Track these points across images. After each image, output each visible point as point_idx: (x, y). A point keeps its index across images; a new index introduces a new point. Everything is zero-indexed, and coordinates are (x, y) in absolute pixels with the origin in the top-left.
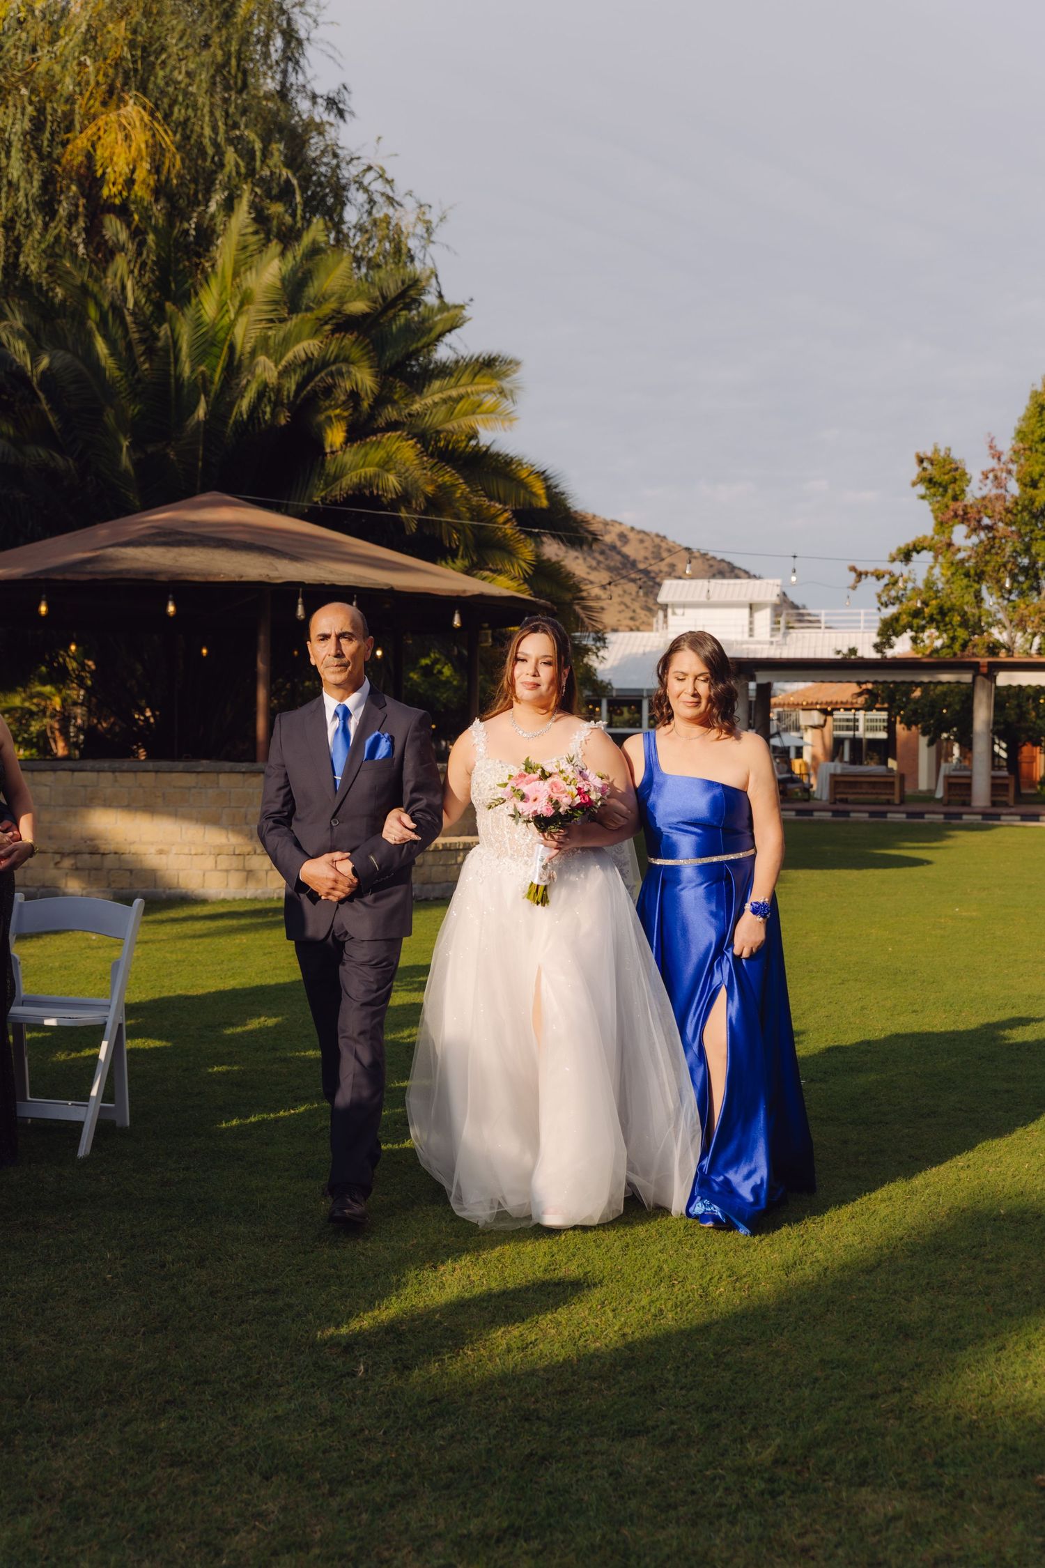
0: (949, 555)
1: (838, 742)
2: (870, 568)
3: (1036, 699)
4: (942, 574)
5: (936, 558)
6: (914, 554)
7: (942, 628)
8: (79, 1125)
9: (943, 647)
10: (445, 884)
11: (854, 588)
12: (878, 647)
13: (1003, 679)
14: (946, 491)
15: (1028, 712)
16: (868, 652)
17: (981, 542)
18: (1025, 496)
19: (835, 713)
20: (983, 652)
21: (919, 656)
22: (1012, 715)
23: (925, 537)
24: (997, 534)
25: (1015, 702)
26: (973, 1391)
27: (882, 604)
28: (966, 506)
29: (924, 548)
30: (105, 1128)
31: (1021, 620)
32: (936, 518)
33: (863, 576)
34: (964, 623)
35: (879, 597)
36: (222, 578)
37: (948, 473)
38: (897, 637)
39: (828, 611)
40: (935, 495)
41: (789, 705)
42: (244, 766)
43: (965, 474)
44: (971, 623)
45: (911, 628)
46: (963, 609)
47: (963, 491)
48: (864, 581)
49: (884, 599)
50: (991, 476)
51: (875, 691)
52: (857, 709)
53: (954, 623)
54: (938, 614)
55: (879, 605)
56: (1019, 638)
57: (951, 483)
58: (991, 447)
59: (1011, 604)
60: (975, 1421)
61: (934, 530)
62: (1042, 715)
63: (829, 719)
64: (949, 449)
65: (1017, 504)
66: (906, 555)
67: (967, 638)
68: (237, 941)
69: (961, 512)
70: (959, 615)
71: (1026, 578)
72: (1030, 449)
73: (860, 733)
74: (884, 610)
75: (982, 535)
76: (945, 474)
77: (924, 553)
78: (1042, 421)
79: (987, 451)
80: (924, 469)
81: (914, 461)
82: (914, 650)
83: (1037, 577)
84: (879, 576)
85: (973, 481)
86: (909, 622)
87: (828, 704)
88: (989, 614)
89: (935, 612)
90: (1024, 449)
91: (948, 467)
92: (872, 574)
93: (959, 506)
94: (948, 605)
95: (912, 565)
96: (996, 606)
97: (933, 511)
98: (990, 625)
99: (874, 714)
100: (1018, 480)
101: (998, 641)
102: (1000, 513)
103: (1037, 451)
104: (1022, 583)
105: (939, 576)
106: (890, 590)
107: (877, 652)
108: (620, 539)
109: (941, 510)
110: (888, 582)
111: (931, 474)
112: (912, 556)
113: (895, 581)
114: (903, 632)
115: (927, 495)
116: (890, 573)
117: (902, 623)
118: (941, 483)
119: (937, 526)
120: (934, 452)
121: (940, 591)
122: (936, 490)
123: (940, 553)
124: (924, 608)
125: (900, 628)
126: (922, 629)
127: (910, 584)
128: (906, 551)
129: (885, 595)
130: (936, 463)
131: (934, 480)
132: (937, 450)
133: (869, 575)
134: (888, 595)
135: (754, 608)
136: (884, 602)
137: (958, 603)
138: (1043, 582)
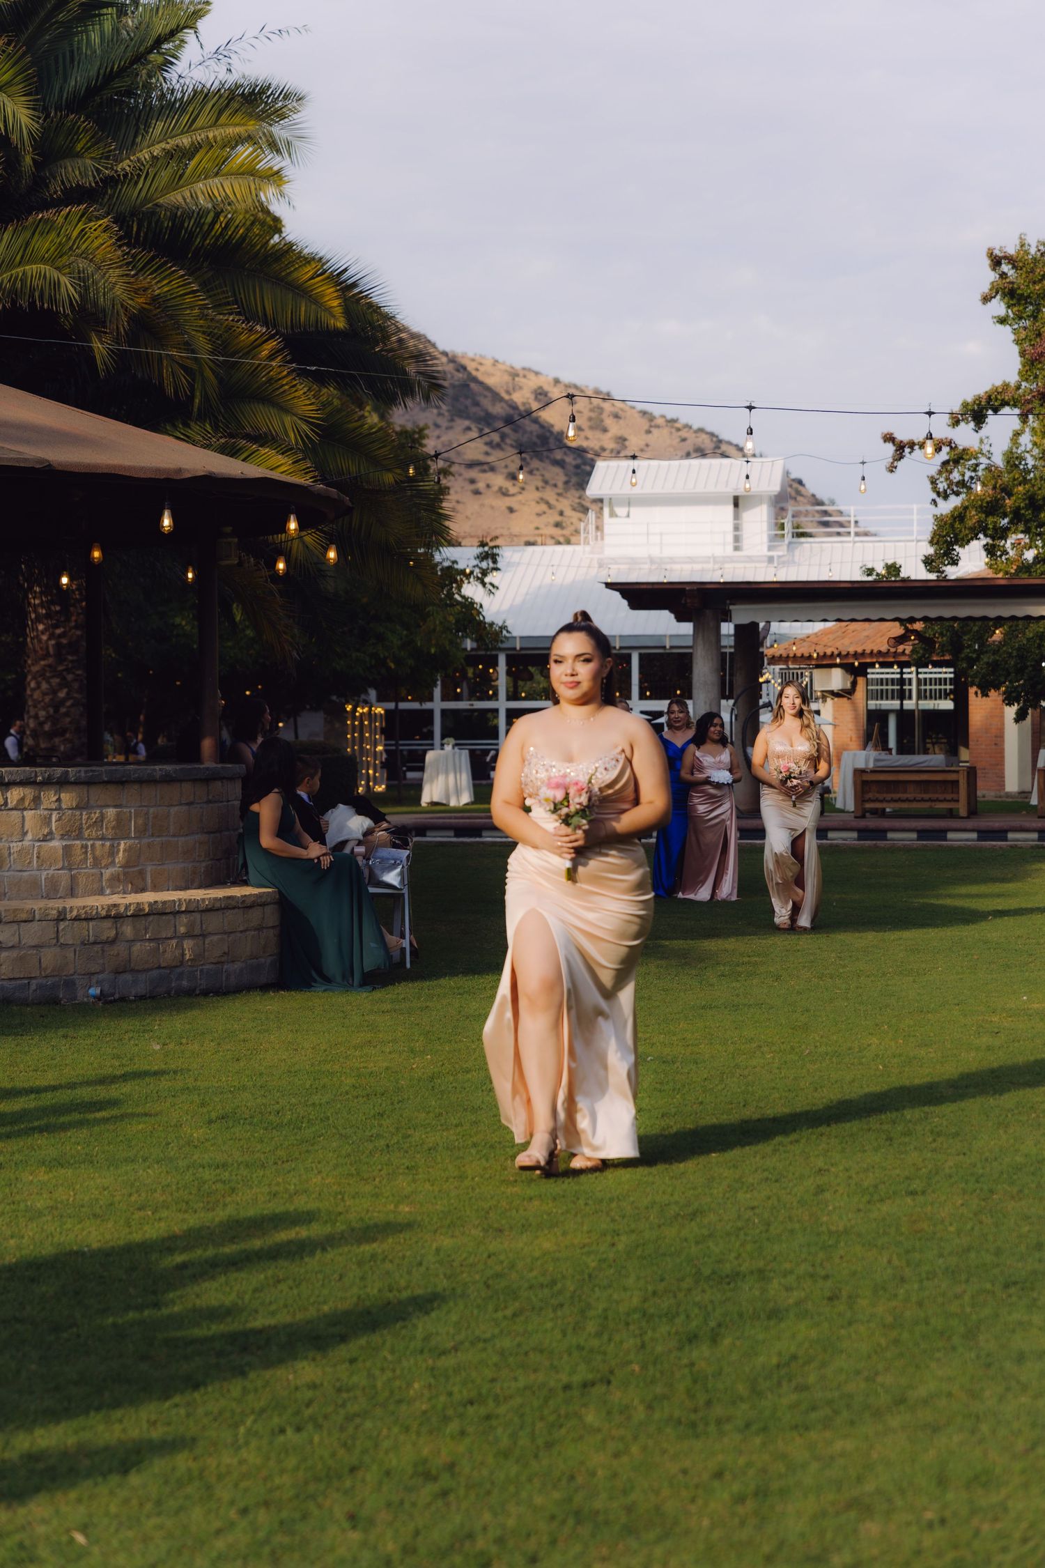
1: (876, 719)
2: (919, 436)
4: (1035, 444)
5: (1024, 417)
6: (989, 413)
7: (1033, 530)
9: (1037, 561)
10: (155, 973)
11: (892, 469)
12: (928, 562)
14: (1036, 311)
16: (915, 571)
19: (869, 670)
21: (1000, 575)
23: (1006, 386)
27: (938, 494)
29: (1005, 403)
32: (1022, 354)
33: (907, 450)
35: (933, 482)
38: (962, 546)
39: (863, 507)
40: (1021, 318)
41: (795, 658)
45: (984, 530)
48: (908, 456)
49: (942, 486)
51: (929, 634)
52: (902, 665)
54: (1027, 508)
55: (934, 496)
61: (1020, 373)
63: (861, 681)
66: (977, 413)
73: (909, 704)
74: (940, 501)
76: (1034, 283)
77: (1006, 410)
80: (1003, 275)
81: (987, 262)
82: (990, 566)
84: (932, 448)
86: (980, 522)
87: (856, 655)
89: (1022, 505)
92: (923, 446)
95: (985, 430)
97: (1017, 342)
99: (930, 672)
105: (1030, 446)
106: (951, 472)
107: (930, 571)
108: (536, 399)
109: (1031, 340)
110: (947, 458)
111: (1013, 283)
112: (985, 416)
113: (959, 457)
114: (972, 539)
115: (1008, 316)
116: (950, 443)
117: (970, 523)
118: (1029, 297)
119: (1024, 366)
120: (1018, 247)
121: (1029, 472)
122: (1021, 308)
123: (1030, 411)
124: (1004, 500)
125: (967, 532)
126: (1002, 533)
127: (983, 460)
128: (976, 407)
129: (942, 479)
130: (1021, 264)
131: (1019, 292)
132: (1022, 246)
133: (916, 447)
134: (947, 479)
135: (741, 502)
136: (941, 490)
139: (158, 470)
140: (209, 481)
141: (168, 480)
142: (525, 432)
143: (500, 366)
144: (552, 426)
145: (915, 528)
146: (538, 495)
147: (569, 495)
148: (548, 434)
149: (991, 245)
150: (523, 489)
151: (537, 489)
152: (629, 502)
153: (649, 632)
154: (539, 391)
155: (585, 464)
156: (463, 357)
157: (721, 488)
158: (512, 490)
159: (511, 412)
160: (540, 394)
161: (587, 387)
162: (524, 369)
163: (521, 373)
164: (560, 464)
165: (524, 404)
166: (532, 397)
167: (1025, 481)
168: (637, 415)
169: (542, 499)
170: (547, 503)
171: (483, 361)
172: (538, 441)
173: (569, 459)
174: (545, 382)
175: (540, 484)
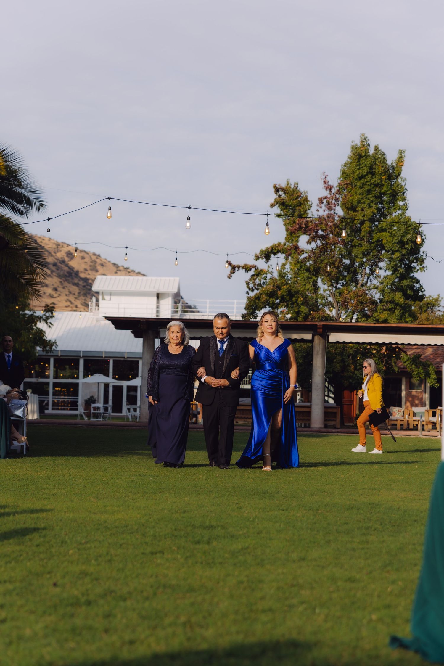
0: (296, 255)
2: (242, 264)
4: (291, 269)
5: (287, 259)
6: (272, 255)
9: (291, 319)
11: (230, 277)
12: (244, 317)
13: (334, 337)
14: (294, 211)
15: (349, 365)
17: (318, 246)
18: (347, 217)
22: (338, 367)
23: (280, 244)
24: (328, 242)
25: (341, 358)
27: (249, 289)
28: (307, 221)
29: (279, 251)
31: (345, 302)
32: (287, 230)
33: (237, 269)
34: (306, 302)
35: (247, 283)
37: (296, 199)
38: (259, 310)
40: (286, 215)
43: (306, 200)
44: (311, 303)
45: (269, 304)
46: (306, 293)
47: (305, 212)
48: (237, 272)
49: (251, 285)
50: (325, 201)
53: (298, 303)
54: (287, 295)
55: (248, 290)
56: (343, 315)
57: (298, 206)
58: (325, 182)
59: (337, 291)
61: (285, 238)
62: (358, 368)
64: (297, 184)
65: (341, 221)
66: (267, 255)
69: (304, 226)
70: (302, 297)
71: (348, 273)
74: (250, 292)
75: (319, 242)
76: (293, 200)
77: (279, 255)
78: (360, 165)
79: (322, 185)
80: (280, 196)
81: (273, 190)
83: (355, 273)
84: (247, 269)
85: (312, 206)
86: (267, 300)
88: (323, 297)
89: (285, 294)
90: (347, 184)
91: (296, 196)
92: (243, 268)
93: (303, 222)
94: (294, 289)
95: (270, 262)
96: (328, 292)
97: (285, 225)
98: (324, 305)
100: (342, 206)
101: (329, 315)
102: (330, 228)
103: (356, 186)
104: (346, 276)
105: (289, 270)
106: (255, 280)
108: (67, 256)
109: (291, 224)
110: (253, 273)
111: (284, 199)
112: (270, 257)
113: (259, 273)
114: (263, 308)
115: (281, 214)
116: (255, 267)
117: (262, 300)
118: (290, 206)
119: (287, 235)
120: (286, 185)
121: (289, 280)
122: (287, 210)
123: (289, 255)
124: (277, 291)
125: (261, 304)
126: (276, 306)
127: (269, 276)
128: (266, 252)
129: (251, 283)
130: (287, 192)
131: (287, 203)
132: (288, 184)
133: (241, 268)
134: (253, 282)
135: (160, 296)
136: (251, 287)
137: (302, 289)
138: (360, 276)
142: (62, 270)
143: (52, 241)
144: (74, 268)
145: (235, 311)
146: (66, 298)
147: (80, 298)
148: (72, 271)
149: (275, 183)
150: (60, 295)
151: (66, 295)
152: (111, 294)
153: (118, 350)
154: (69, 253)
155: (88, 285)
156: (36, 236)
157: (152, 289)
158: (55, 295)
159: (56, 261)
160: (69, 254)
161: (90, 252)
162: (62, 243)
163: (61, 244)
164: (77, 285)
165: (62, 258)
166: (66, 255)
167: (287, 284)
168: (111, 265)
169: (68, 300)
170: (70, 302)
171: (44, 238)
172: (67, 275)
173: (81, 283)
174: (72, 249)
175: (68, 293)
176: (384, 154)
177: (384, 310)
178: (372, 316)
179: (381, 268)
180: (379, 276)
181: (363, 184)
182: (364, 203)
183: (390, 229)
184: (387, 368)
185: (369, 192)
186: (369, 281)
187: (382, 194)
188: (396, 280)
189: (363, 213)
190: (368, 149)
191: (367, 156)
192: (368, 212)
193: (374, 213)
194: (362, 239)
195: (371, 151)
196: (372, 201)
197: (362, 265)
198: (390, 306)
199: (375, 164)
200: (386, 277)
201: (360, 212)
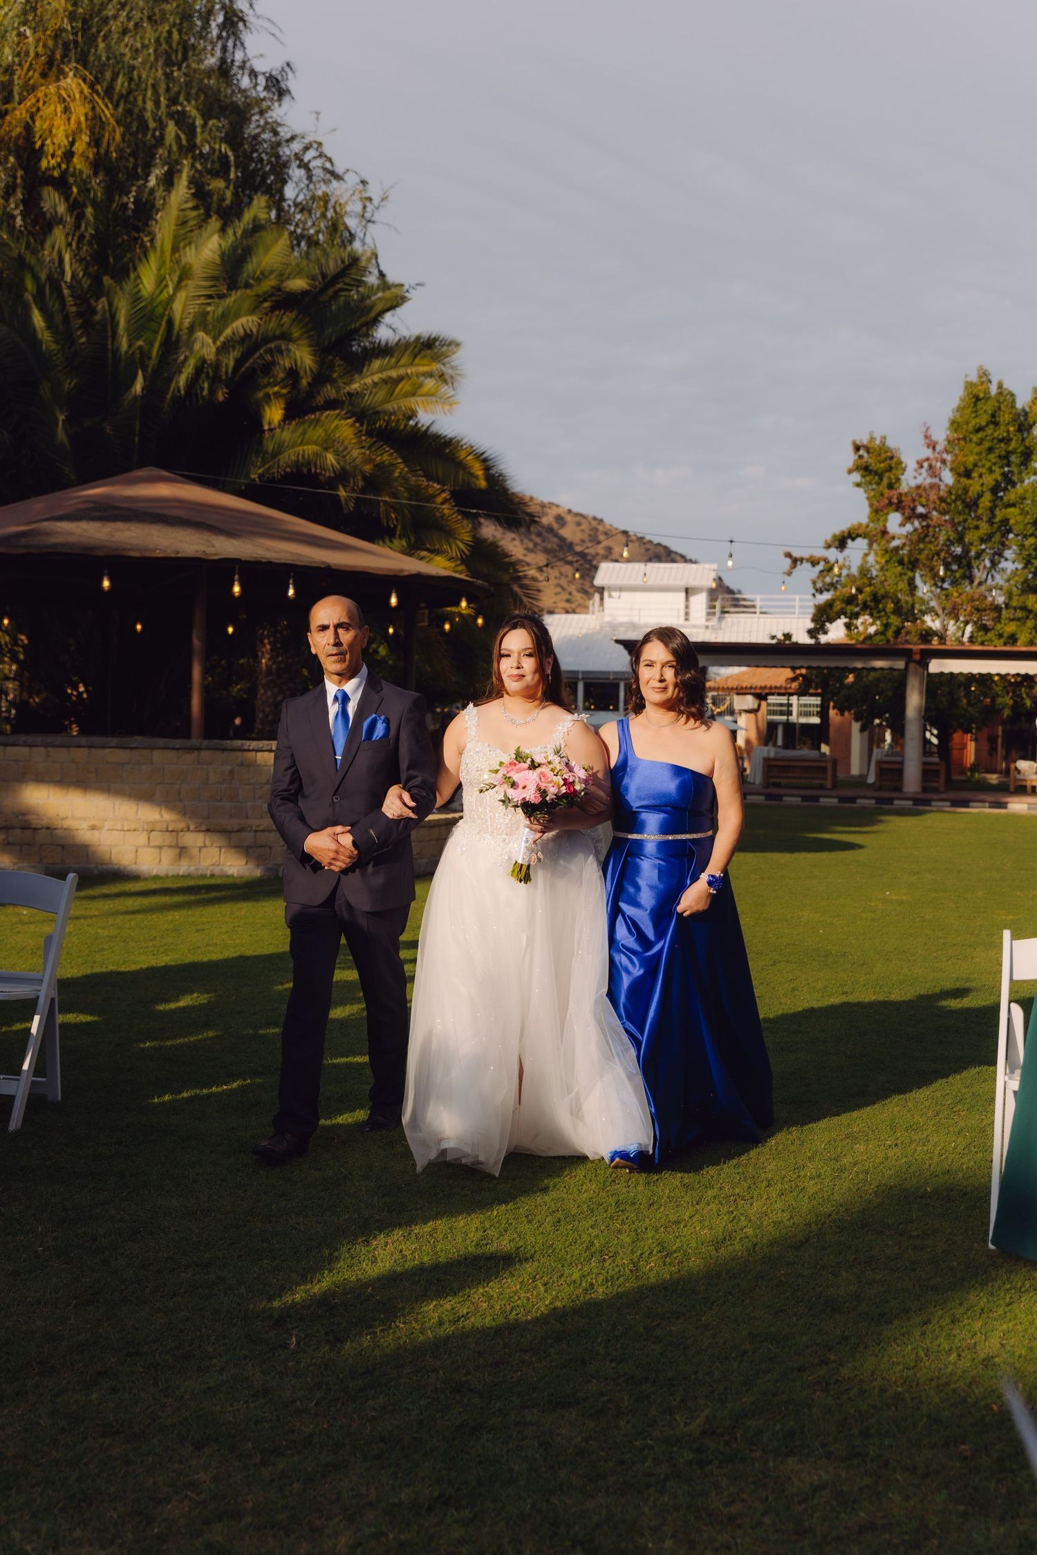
0: (883, 542)
1: (772, 726)
2: (806, 555)
3: (968, 687)
4: (877, 562)
5: (870, 545)
6: (849, 541)
7: (875, 615)
8: (11, 1098)
9: (876, 633)
11: (789, 574)
12: (812, 633)
13: (936, 666)
14: (881, 479)
15: (959, 700)
16: (802, 638)
17: (916, 530)
18: (958, 486)
19: (769, 697)
20: (916, 639)
21: (853, 642)
22: (944, 702)
23: (860, 525)
24: (931, 523)
25: (947, 689)
26: (898, 1364)
27: (817, 590)
28: (900, 494)
29: (858, 536)
30: (36, 1102)
31: (954, 608)
32: (871, 505)
33: (799, 563)
34: (898, 610)
35: (814, 583)
36: (158, 554)
37: (883, 462)
38: (831, 623)
39: (764, 597)
40: (870, 483)
41: (723, 689)
42: (178, 743)
43: (900, 463)
44: (905, 610)
45: (845, 614)
46: (897, 596)
47: (898, 480)
48: (799, 567)
49: (819, 585)
50: (926, 465)
51: (809, 676)
52: (792, 694)
53: (888, 610)
54: (871, 601)
55: (814, 591)
56: (952, 627)
57: (886, 471)
58: (926, 437)
59: (944, 592)
60: (900, 1393)
61: (869, 517)
62: (973, 702)
63: (764, 704)
64: (885, 438)
65: (950, 493)
66: (841, 542)
67: (901, 625)
68: (170, 918)
69: (895, 501)
70: (893, 602)
71: (959, 567)
72: (964, 439)
73: (793, 718)
74: (818, 596)
75: (916, 523)
76: (880, 462)
77: (859, 540)
78: (976, 411)
79: (922, 441)
80: (861, 457)
81: (851, 448)
82: (847, 636)
83: (970, 566)
84: (814, 562)
85: (907, 469)
86: (842, 609)
87: (762, 688)
88: (923, 601)
89: (869, 599)
90: (959, 439)
91: (884, 456)
92: (808, 560)
93: (894, 494)
94: (882, 592)
95: (847, 552)
96: (929, 594)
97: (868, 498)
98: (923, 613)
99: (808, 700)
100: (952, 470)
101: (931, 628)
102: (934, 502)
103: (971, 441)
104: (955, 571)
105: (874, 563)
106: (825, 577)
107: (811, 638)
108: (558, 522)
109: (876, 498)
110: (823, 568)
111: (867, 462)
112: (847, 543)
113: (830, 568)
114: (837, 619)
115: (863, 482)
116: (825, 559)
117: (836, 609)
118: (876, 471)
119: (872, 513)
120: (870, 440)
121: (874, 579)
122: (871, 478)
123: (875, 541)
125: (834, 614)
126: (856, 616)
127: (845, 570)
128: (841, 538)
129: (820, 581)
130: (872, 451)
131: (870, 468)
132: (873, 438)
133: (804, 561)
134: (823, 581)
135: (690, 592)
136: (819, 588)
137: (892, 591)
138: (976, 571)
139: (390, 570)
140: (419, 577)
141: (395, 576)
142: (551, 542)
143: (537, 502)
144: (568, 539)
146: (558, 582)
148: (565, 544)
149: (855, 438)
150: (549, 578)
151: (558, 579)
152: (620, 589)
154: (560, 517)
157: (678, 582)
158: (542, 579)
160: (560, 519)
162: (551, 503)
163: (549, 506)
165: (549, 525)
166: (556, 521)
174: (564, 512)
176: (1013, 395)
177: (1011, 620)
178: (993, 629)
179: (1006, 559)
180: (1003, 570)
181: (982, 440)
182: (983, 466)
183: (1021, 503)
184: (1015, 702)
185: (990, 450)
186: (990, 577)
187: (1008, 453)
188: (1030, 576)
189: (981, 481)
190: (988, 388)
191: (987, 398)
192: (989, 480)
193: (997, 481)
194: (979, 518)
195: (994, 390)
196: (995, 464)
197: (978, 555)
198: (1019, 614)
199: (999, 408)
200: (1015, 573)
201: (977, 479)
